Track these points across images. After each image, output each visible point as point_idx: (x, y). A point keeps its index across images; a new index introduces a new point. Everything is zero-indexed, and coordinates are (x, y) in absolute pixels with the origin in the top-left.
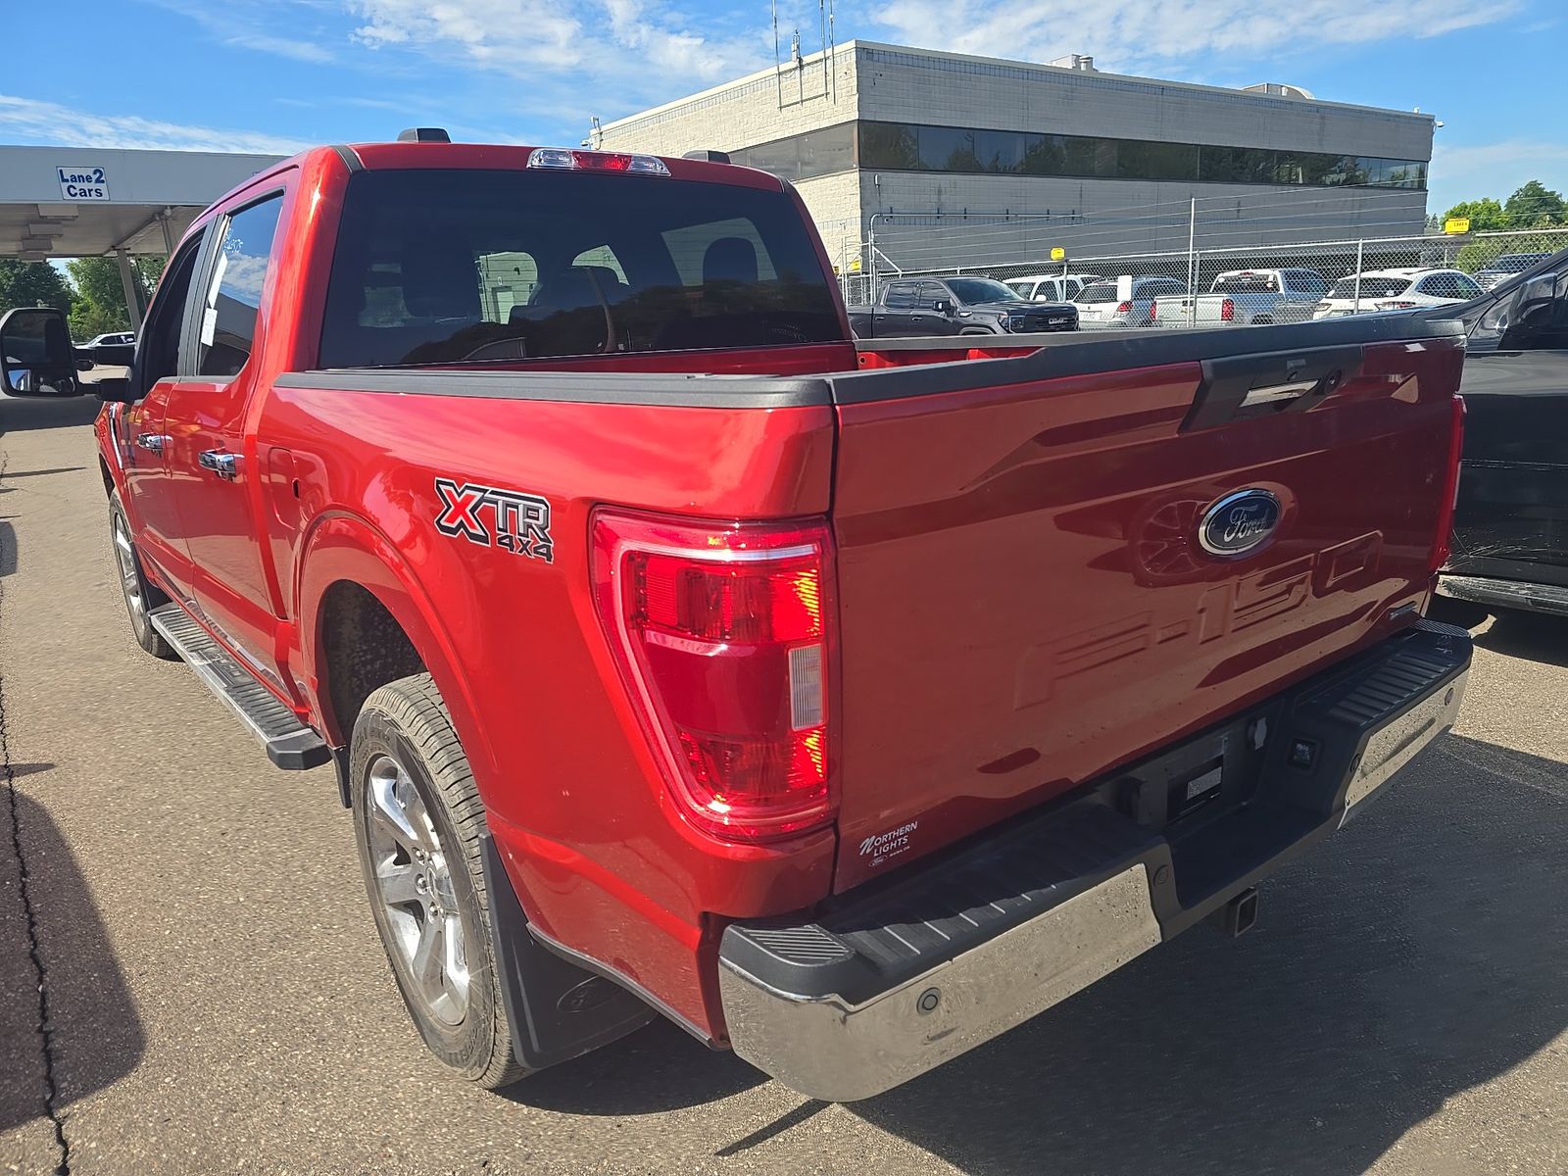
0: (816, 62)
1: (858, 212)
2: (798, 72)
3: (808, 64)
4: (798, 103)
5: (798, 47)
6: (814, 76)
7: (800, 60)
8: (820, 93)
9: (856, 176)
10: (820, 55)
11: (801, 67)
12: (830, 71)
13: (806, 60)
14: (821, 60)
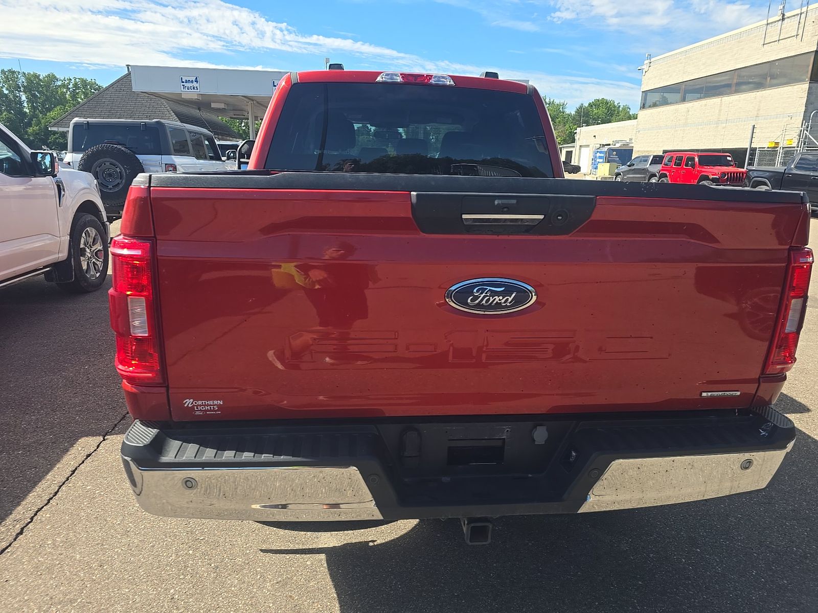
0: (794, 16)
1: (803, 109)
2: (780, 22)
3: (788, 18)
4: (776, 41)
5: (784, 7)
6: (790, 26)
7: (783, 15)
8: (793, 35)
9: (806, 86)
10: (798, 11)
11: (783, 19)
12: (802, 21)
13: (787, 15)
14: (798, 15)
